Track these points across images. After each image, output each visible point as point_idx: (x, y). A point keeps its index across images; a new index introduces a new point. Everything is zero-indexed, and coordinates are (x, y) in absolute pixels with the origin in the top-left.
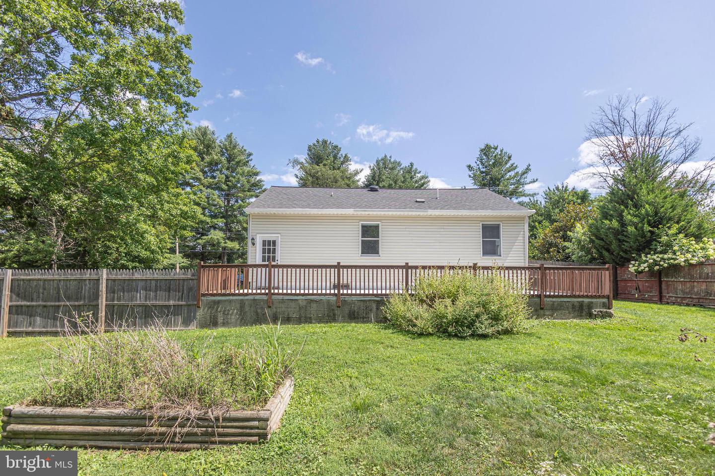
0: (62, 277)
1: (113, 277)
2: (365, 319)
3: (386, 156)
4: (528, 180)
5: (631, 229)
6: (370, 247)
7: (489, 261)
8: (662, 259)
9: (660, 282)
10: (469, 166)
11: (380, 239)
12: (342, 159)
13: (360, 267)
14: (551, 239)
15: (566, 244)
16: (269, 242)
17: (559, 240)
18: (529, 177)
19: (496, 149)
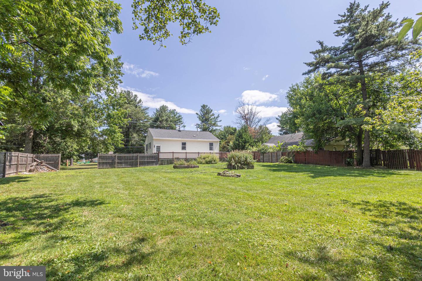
4: (218, 120)
5: (240, 144)
6: (184, 148)
7: (212, 151)
11: (187, 146)
13: (182, 153)
14: (225, 145)
15: (228, 147)
16: (158, 146)
17: (226, 146)
18: (219, 119)
19: (207, 106)
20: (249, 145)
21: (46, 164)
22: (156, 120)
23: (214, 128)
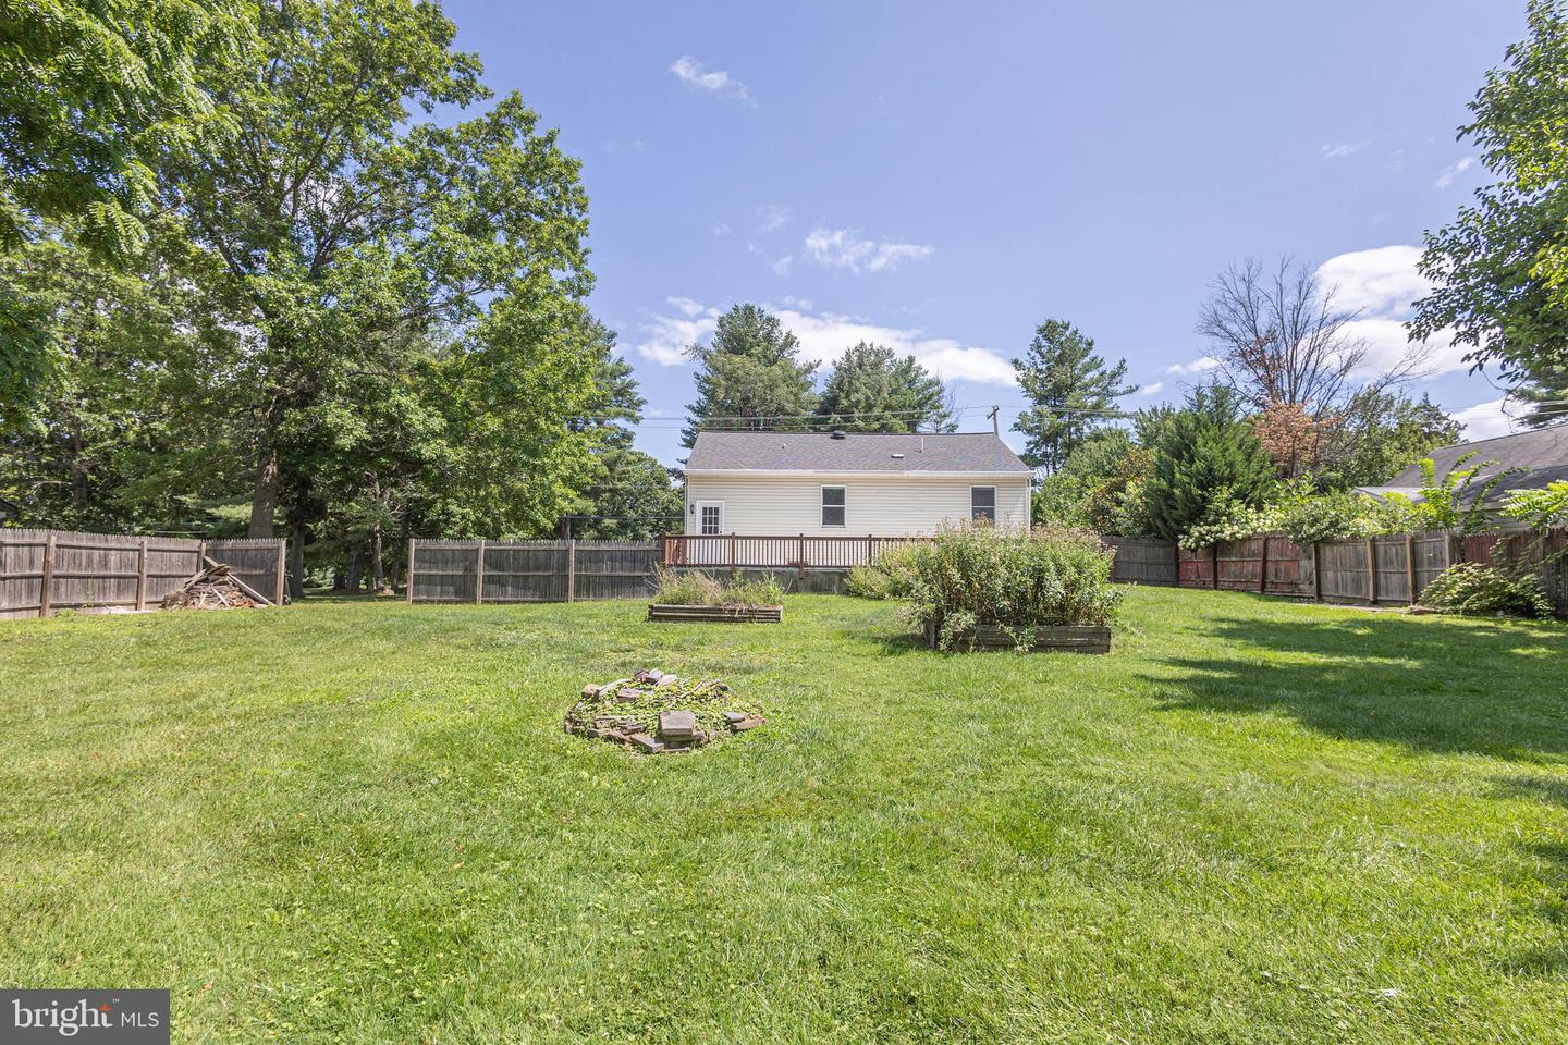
0: (532, 548)
1: (581, 548)
2: (828, 591)
3: (863, 344)
4: (1122, 387)
5: (1177, 492)
6: (834, 516)
8: (1209, 532)
9: (1215, 563)
10: (1016, 362)
11: (845, 506)
12: (781, 341)
13: (823, 539)
15: (1118, 510)
16: (711, 509)
19: (1067, 327)
20: (1237, 495)
21: (241, 577)
22: (829, 404)
23: (1101, 425)
